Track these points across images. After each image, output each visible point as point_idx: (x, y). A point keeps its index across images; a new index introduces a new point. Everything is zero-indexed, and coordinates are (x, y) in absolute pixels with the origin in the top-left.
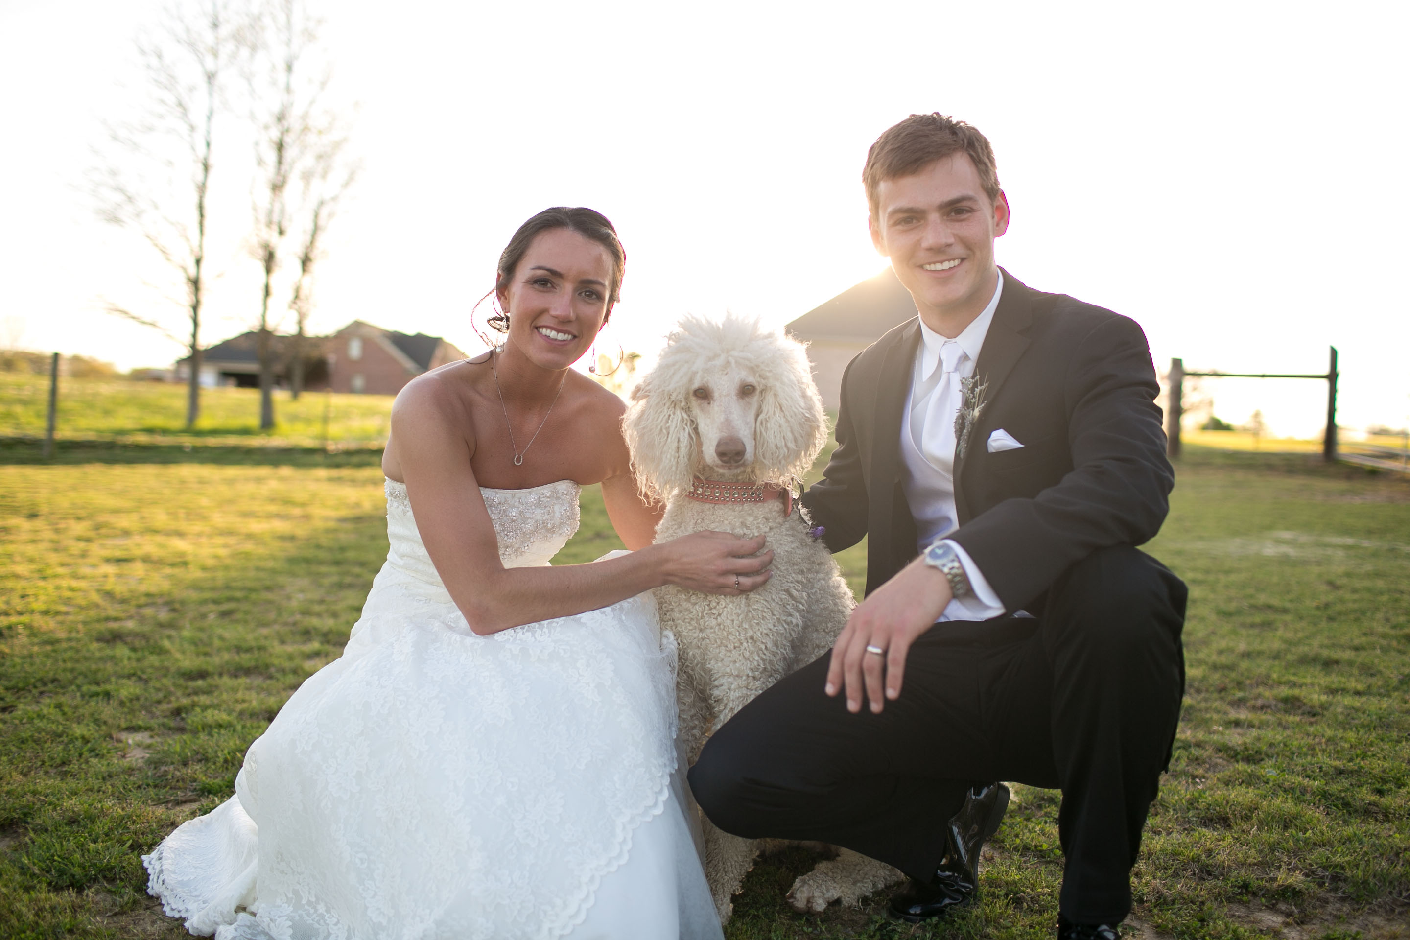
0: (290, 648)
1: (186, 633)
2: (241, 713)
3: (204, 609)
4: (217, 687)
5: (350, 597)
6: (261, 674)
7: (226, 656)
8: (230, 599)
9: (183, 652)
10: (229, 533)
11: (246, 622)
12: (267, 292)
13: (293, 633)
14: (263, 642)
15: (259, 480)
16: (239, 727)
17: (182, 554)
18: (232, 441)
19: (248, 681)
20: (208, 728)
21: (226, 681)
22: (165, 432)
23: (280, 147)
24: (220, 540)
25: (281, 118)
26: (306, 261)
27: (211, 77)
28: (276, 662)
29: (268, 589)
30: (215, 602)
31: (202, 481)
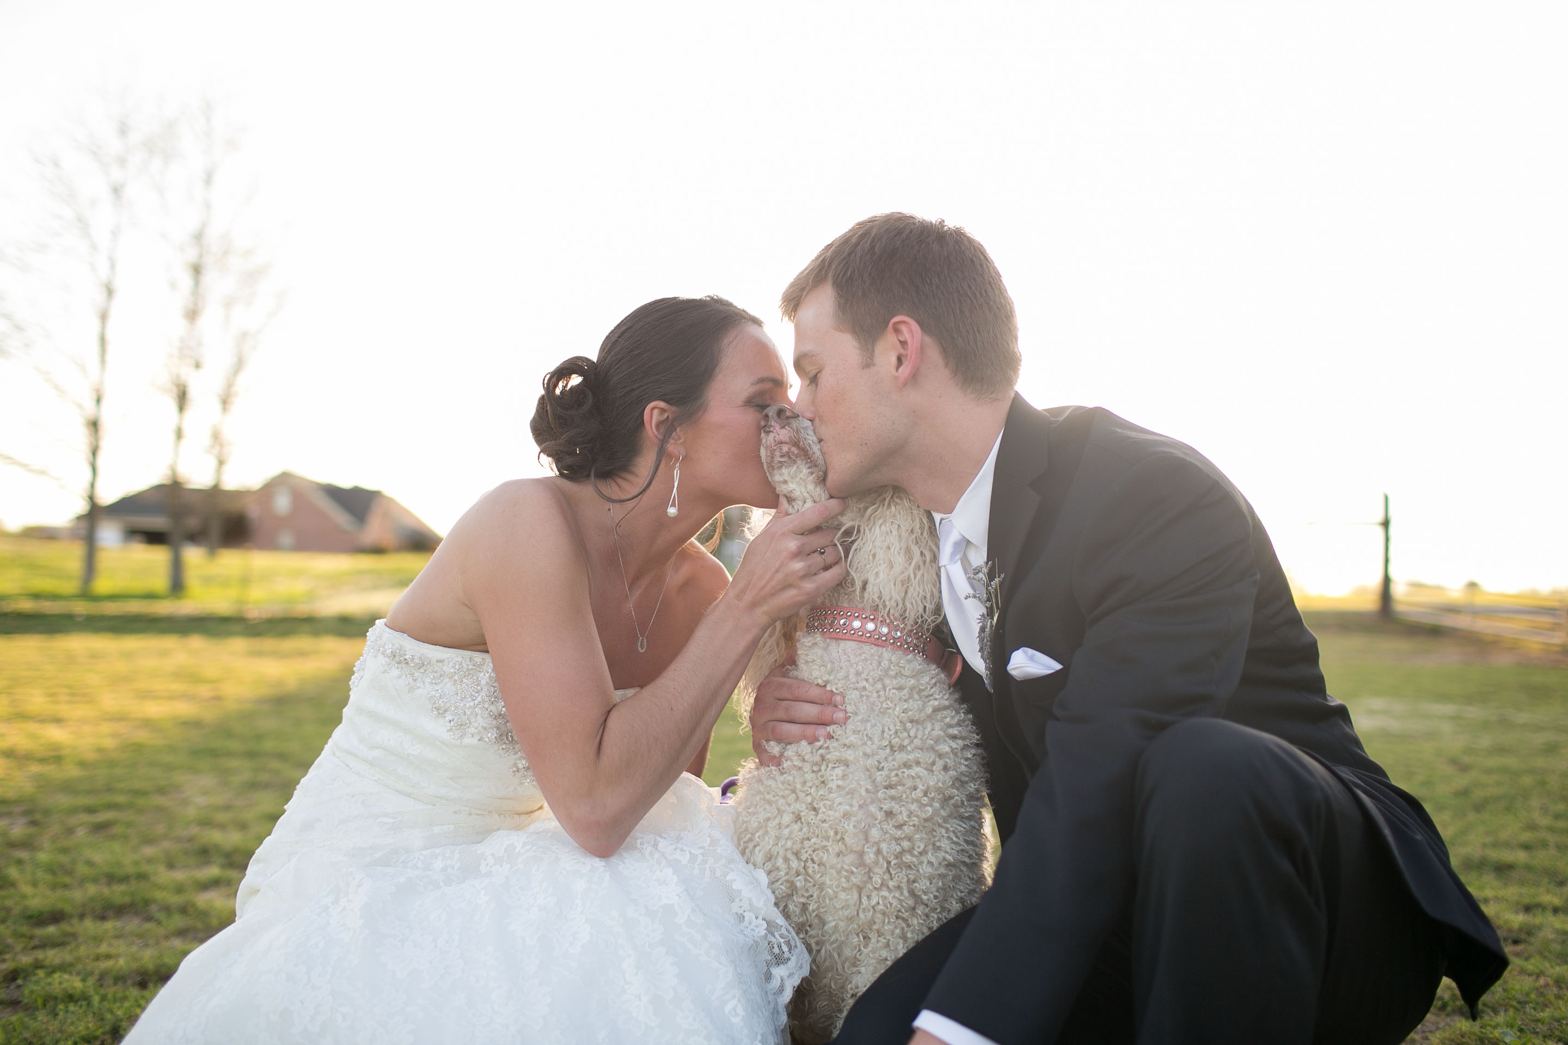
0: (179, 875)
1: (42, 857)
2: (102, 977)
3: (73, 821)
4: (74, 936)
5: (265, 801)
6: (136, 914)
7: (92, 890)
8: (111, 806)
9: (35, 884)
10: (119, 718)
11: (125, 838)
12: (179, 434)
13: (186, 853)
14: (146, 868)
15: (164, 654)
16: (96, 999)
17: (56, 747)
18: (134, 607)
19: (119, 924)
20: (50, 1002)
21: (89, 926)
22: (54, 597)
23: (197, 270)
24: (106, 728)
25: (199, 237)
26: (225, 402)
27: (117, 191)
28: (159, 895)
29: (161, 791)
30: (91, 810)
31: (95, 656)
